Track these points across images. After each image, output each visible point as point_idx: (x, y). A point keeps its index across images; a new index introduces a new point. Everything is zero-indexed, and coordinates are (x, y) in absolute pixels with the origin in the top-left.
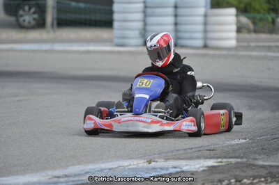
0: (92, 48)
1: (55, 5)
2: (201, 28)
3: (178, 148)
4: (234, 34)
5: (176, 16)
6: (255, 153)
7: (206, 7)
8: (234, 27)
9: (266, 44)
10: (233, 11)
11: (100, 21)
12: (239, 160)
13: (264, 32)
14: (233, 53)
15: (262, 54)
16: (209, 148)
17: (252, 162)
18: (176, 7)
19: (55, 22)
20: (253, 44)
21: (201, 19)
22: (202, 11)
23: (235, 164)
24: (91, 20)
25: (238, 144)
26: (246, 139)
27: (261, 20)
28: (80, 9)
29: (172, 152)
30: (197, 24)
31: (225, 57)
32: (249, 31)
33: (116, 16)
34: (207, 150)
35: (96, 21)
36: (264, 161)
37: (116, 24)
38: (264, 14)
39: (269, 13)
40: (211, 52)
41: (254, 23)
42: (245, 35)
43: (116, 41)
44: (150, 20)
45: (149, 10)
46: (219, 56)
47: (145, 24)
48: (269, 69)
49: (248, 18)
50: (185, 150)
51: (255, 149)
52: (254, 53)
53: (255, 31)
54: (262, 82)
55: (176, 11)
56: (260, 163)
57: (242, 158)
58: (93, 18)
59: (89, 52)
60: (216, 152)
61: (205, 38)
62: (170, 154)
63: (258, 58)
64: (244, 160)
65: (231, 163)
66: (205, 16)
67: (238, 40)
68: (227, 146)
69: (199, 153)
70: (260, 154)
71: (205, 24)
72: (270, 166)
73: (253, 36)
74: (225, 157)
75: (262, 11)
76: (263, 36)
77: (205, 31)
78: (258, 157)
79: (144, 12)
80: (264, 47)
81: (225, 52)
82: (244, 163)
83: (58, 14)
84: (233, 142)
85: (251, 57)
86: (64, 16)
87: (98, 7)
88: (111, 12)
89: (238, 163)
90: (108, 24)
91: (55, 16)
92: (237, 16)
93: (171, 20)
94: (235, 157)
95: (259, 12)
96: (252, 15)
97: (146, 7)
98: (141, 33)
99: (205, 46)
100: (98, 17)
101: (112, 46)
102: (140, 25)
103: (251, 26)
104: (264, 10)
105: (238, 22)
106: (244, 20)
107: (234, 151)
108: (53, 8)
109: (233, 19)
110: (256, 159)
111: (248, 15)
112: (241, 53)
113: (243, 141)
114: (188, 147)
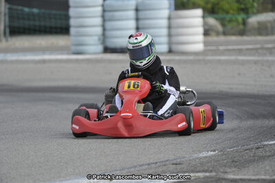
0: (47, 57)
1: (7, 11)
2: (165, 31)
3: (141, 163)
4: (201, 38)
5: (137, 19)
6: (225, 166)
7: (169, 8)
8: (201, 30)
9: (236, 47)
10: (199, 12)
11: (56, 28)
12: (207, 174)
13: (234, 34)
14: (201, 58)
15: (233, 58)
16: (175, 162)
17: (222, 176)
18: (137, 10)
19: (8, 30)
20: (222, 48)
21: (165, 22)
22: (165, 13)
23: (204, 178)
24: (45, 27)
25: (206, 157)
26: (214, 151)
27: (230, 21)
28: (33, 14)
29: (135, 167)
30: (160, 28)
31: (192, 62)
32: (218, 34)
33: (72, 22)
34: (173, 164)
35: (51, 28)
36: (234, 175)
37: (72, 30)
38: (233, 14)
39: (238, 14)
40: (177, 58)
41: (223, 25)
42: (213, 38)
43: (74, 48)
44: (109, 25)
45: (108, 15)
46: (185, 62)
47: (104, 29)
48: (239, 74)
49: (217, 19)
50: (149, 164)
51: (225, 161)
52: (223, 58)
53: (225, 34)
54: (231, 89)
55: (137, 15)
56: (231, 176)
57: (211, 171)
58: (48, 24)
59: (44, 62)
60: (183, 166)
61: (170, 43)
62: (133, 169)
63: (227, 62)
64: (213, 174)
65: (199, 178)
66: (169, 18)
67: (206, 43)
68: (195, 160)
69: (164, 168)
70: (230, 167)
71: (169, 27)
72: (241, 179)
73: (222, 38)
74: (193, 172)
75: (231, 12)
76: (234, 38)
77: (170, 35)
78: (228, 170)
79: (103, 16)
80: (234, 50)
81: (191, 58)
82: (213, 177)
83: (10, 21)
84: (201, 155)
85: (219, 61)
86: (16, 24)
87: (54, 12)
88: (67, 17)
89: (207, 177)
90: (65, 30)
91: (7, 24)
92: (203, 17)
93: (132, 24)
94: (203, 171)
95: (227, 12)
96: (220, 16)
97: (104, 11)
98: (99, 39)
99: (170, 51)
100: (53, 23)
101: (68, 54)
102: (99, 30)
103: (220, 28)
104: (233, 10)
105: (205, 24)
106: (212, 21)
107: (202, 164)
108: (5, 15)
109: (199, 21)
110: (226, 172)
111: (216, 16)
112: (209, 58)
113: (212, 153)
114: (152, 161)
